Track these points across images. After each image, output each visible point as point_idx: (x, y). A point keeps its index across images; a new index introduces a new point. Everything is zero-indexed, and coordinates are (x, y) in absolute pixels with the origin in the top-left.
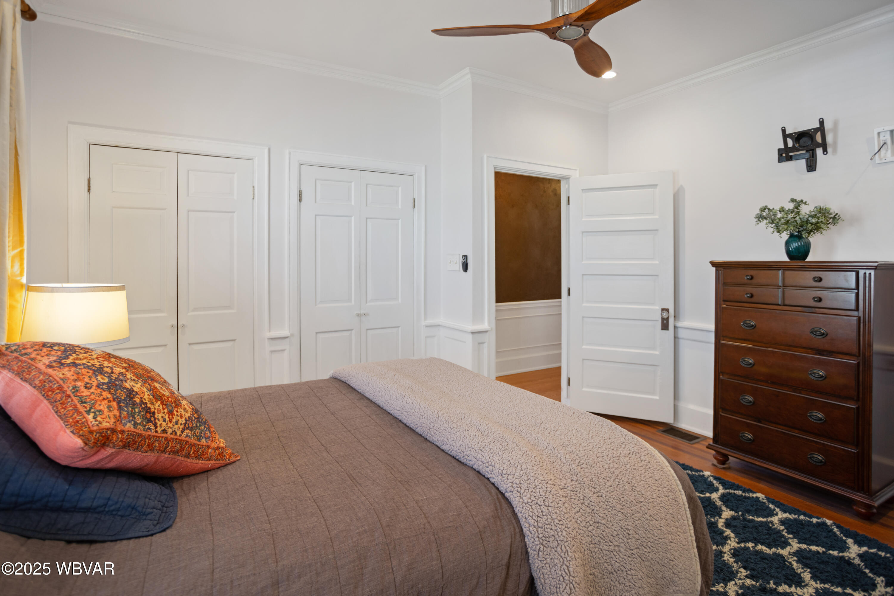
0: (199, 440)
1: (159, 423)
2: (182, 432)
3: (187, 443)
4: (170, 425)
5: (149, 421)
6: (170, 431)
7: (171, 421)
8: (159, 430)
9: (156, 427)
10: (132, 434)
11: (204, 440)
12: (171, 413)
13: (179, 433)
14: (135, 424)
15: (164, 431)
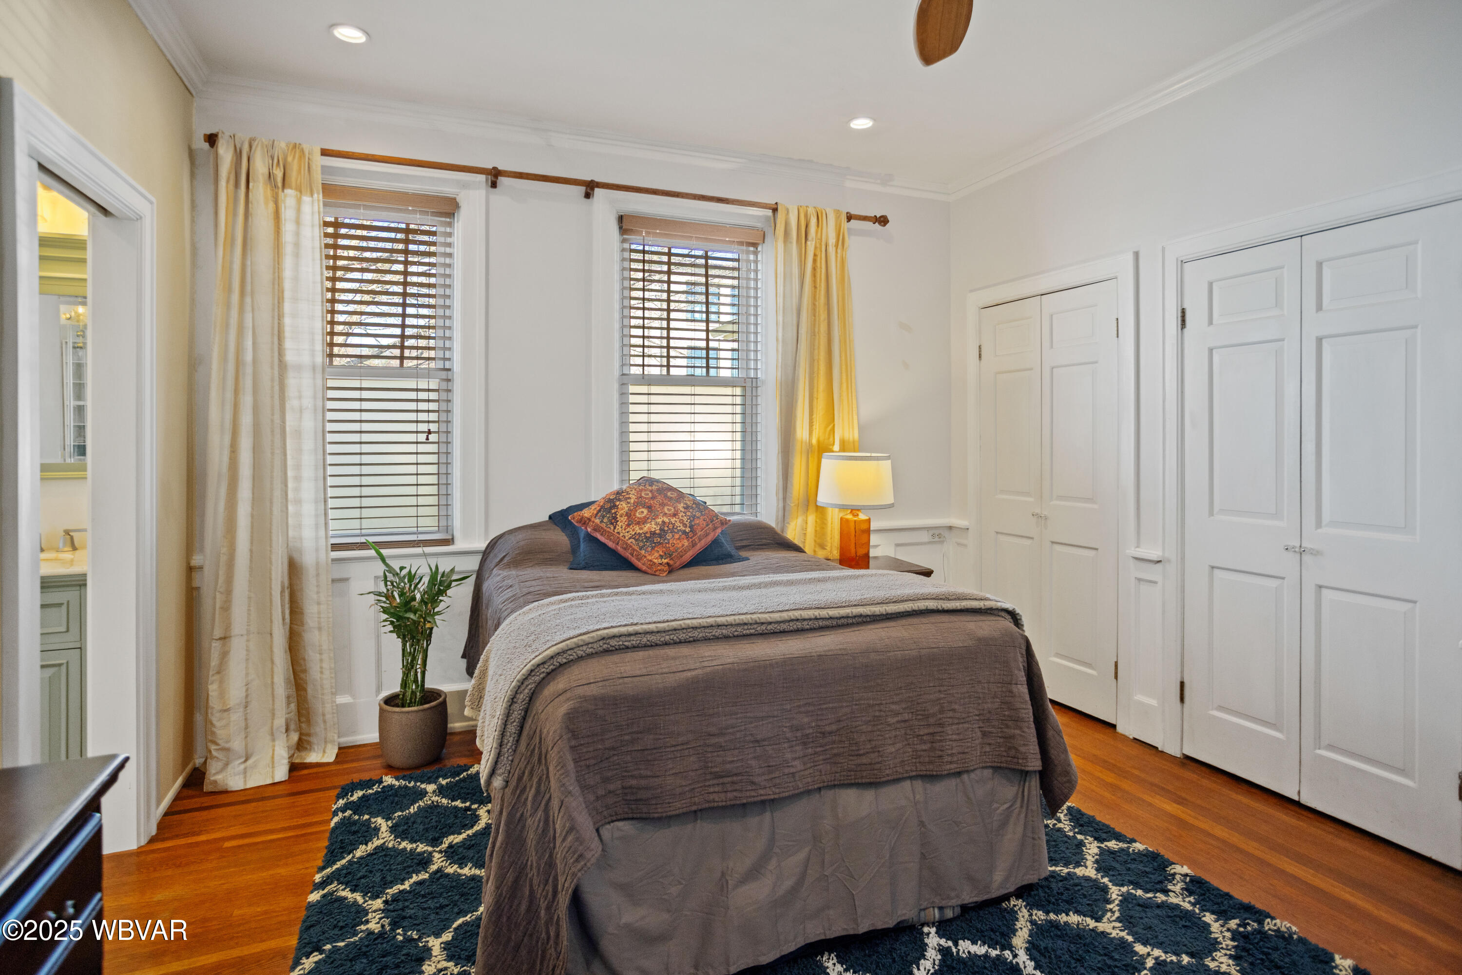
0: (641, 549)
1: (617, 527)
2: (629, 539)
3: (631, 546)
4: (624, 531)
5: (612, 524)
6: (622, 534)
7: (625, 529)
8: (616, 531)
9: (615, 528)
10: (597, 525)
11: (644, 551)
12: (628, 525)
13: (627, 538)
14: (602, 522)
15: (618, 533)
